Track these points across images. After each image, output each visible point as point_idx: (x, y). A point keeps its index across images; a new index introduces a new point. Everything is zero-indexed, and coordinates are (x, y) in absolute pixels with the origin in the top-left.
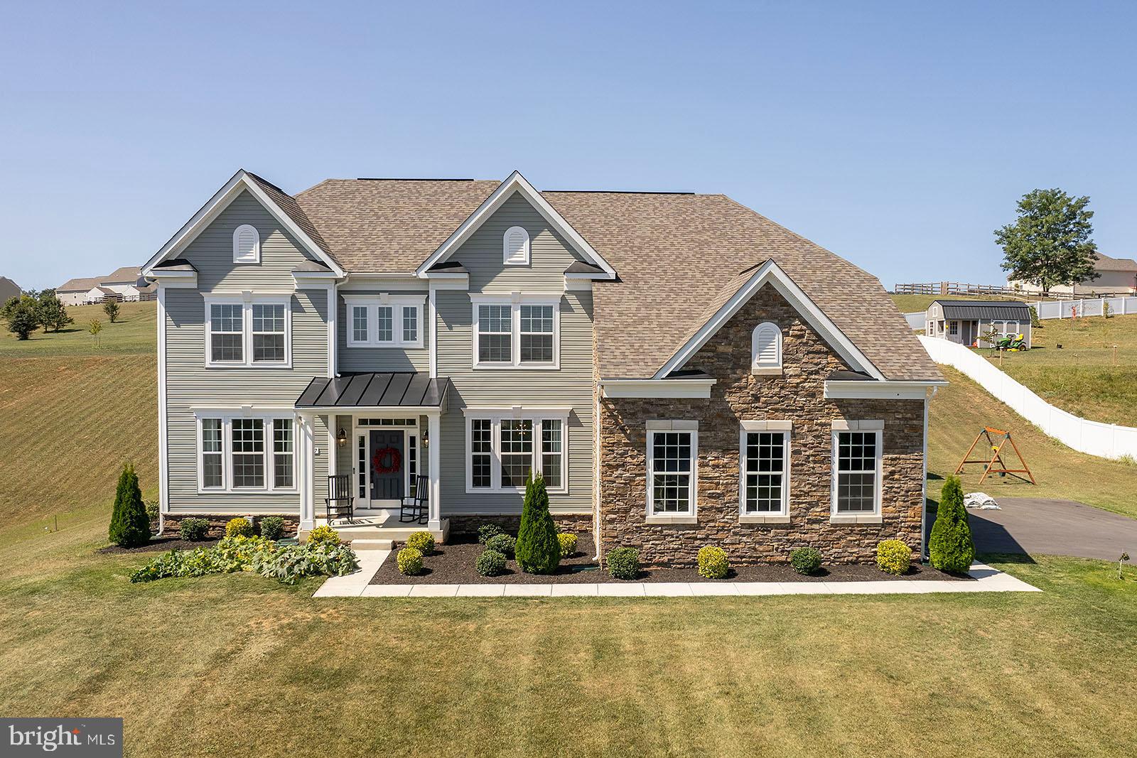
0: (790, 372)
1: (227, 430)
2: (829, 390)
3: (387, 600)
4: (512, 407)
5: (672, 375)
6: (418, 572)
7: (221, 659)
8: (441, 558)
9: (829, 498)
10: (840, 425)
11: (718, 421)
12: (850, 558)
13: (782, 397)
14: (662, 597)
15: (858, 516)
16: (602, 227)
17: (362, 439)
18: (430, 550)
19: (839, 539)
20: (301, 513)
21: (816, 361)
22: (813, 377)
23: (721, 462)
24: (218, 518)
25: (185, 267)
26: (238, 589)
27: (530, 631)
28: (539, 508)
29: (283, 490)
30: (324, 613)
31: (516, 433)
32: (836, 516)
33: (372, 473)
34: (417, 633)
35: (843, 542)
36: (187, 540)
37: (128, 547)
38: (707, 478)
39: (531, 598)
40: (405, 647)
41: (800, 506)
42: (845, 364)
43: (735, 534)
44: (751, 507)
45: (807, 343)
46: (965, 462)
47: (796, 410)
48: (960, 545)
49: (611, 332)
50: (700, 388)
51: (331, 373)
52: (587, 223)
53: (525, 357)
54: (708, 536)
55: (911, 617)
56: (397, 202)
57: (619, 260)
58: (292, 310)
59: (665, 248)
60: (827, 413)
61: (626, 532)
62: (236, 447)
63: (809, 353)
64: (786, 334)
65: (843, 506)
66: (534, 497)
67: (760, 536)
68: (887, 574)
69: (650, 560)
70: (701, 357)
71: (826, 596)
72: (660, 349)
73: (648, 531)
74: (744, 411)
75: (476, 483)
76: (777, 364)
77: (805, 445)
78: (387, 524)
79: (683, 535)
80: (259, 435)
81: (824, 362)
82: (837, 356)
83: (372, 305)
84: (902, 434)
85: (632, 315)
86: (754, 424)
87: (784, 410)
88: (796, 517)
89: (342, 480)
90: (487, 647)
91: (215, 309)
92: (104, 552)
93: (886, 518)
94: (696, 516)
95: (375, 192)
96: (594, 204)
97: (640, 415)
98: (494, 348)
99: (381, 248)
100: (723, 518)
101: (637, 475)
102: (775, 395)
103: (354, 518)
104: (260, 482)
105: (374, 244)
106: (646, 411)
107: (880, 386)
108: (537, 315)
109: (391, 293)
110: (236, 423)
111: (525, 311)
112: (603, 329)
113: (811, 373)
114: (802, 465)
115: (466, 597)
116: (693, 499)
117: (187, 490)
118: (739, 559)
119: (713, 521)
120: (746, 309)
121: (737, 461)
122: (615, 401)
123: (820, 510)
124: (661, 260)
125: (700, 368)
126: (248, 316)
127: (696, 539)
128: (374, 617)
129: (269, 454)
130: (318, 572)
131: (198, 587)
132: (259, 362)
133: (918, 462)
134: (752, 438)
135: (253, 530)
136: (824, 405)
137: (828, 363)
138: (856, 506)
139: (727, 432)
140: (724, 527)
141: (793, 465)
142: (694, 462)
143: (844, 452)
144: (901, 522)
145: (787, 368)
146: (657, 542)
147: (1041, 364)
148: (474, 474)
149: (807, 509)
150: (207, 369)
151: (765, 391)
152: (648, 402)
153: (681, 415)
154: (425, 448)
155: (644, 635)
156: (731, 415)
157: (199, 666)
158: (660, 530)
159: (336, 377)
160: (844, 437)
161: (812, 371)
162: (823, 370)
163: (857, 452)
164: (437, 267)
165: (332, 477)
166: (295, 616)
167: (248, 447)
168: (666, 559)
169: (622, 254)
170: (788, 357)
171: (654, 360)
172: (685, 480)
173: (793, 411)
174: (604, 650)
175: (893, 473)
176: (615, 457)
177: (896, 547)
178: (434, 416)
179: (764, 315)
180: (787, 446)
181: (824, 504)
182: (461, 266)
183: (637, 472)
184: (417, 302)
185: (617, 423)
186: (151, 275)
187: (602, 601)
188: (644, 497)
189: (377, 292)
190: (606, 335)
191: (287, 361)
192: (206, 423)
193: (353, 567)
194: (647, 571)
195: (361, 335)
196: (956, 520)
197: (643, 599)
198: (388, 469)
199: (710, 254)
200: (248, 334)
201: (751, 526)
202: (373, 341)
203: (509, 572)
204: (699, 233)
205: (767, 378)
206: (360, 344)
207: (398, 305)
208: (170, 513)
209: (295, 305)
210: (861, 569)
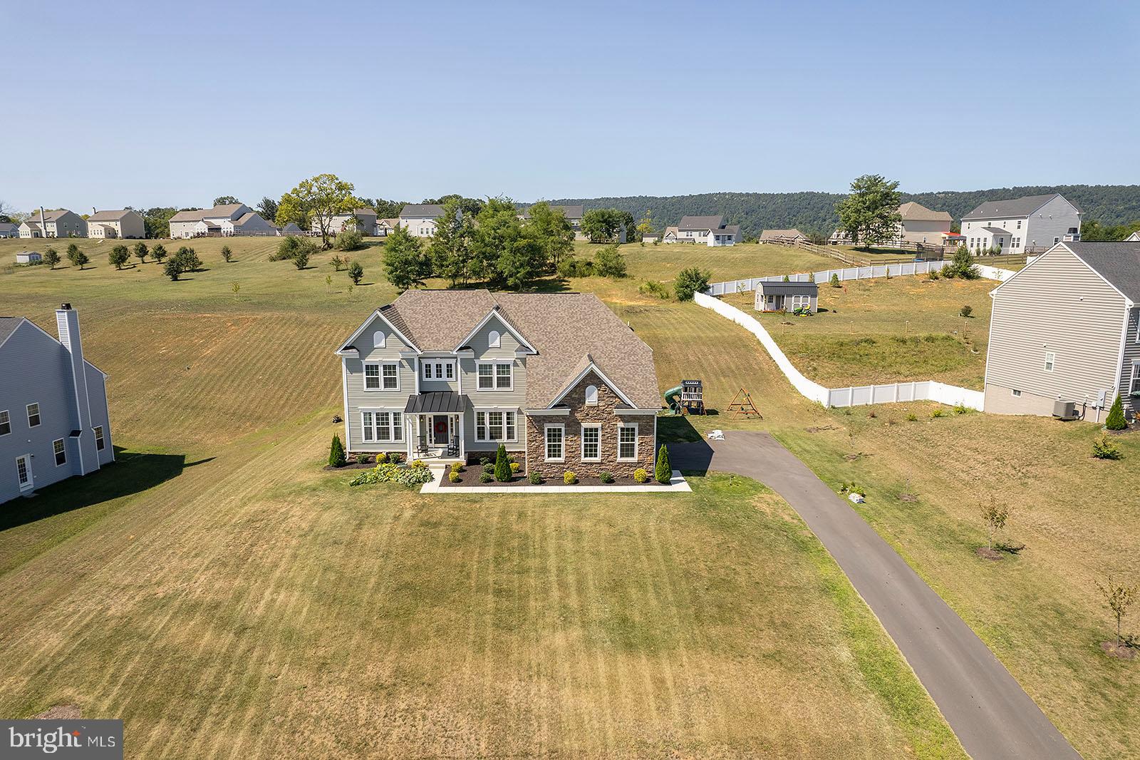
0: (600, 404)
1: (374, 417)
2: (616, 412)
3: (448, 494)
4: (494, 407)
5: (555, 407)
6: (458, 481)
7: (396, 518)
8: (465, 473)
9: (616, 452)
10: (621, 424)
11: (573, 423)
12: (624, 476)
13: (597, 414)
14: (547, 493)
15: (628, 459)
17: (430, 419)
18: (461, 470)
19: (620, 468)
20: (408, 451)
21: (611, 400)
23: (574, 439)
24: (371, 453)
25: (354, 350)
26: (392, 488)
27: (498, 507)
28: (503, 455)
29: (398, 441)
30: (426, 499)
31: (496, 416)
32: (619, 459)
33: (435, 433)
34: (459, 508)
35: (622, 469)
36: (361, 463)
37: (338, 467)
38: (568, 445)
39: (499, 493)
40: (456, 514)
41: (605, 455)
42: (622, 401)
43: (579, 466)
45: (607, 393)
46: (732, 405)
47: (603, 419)
48: (666, 472)
49: (532, 384)
50: (566, 411)
51: (417, 393)
53: (499, 385)
54: (569, 467)
57: (540, 341)
58: (399, 366)
60: (616, 420)
61: (537, 465)
62: (378, 424)
63: (608, 397)
64: (599, 390)
65: (622, 456)
66: (502, 451)
67: (589, 467)
68: (638, 483)
69: (546, 476)
70: (565, 399)
72: (550, 394)
73: (545, 465)
74: (582, 420)
75: (479, 437)
76: (596, 402)
77: (607, 432)
78: (442, 457)
79: (559, 466)
80: (387, 419)
81: (614, 401)
82: (620, 398)
83: (433, 363)
84: (645, 428)
85: (541, 374)
86: (587, 424)
87: (598, 419)
88: (603, 460)
89: (422, 437)
90: (483, 514)
91: (367, 367)
92: (327, 469)
93: (639, 460)
94: (564, 459)
97: (542, 421)
98: (486, 382)
99: (436, 336)
100: (575, 460)
102: (595, 413)
103: (428, 453)
104: (388, 438)
105: (432, 333)
106: (544, 420)
107: (636, 411)
108: (503, 368)
109: (441, 358)
110: (378, 414)
111: (498, 366)
112: (529, 382)
113: (609, 405)
114: (606, 440)
115: (475, 493)
116: (563, 453)
117: (358, 441)
118: (580, 476)
119: (571, 461)
120: (583, 381)
121: (580, 439)
122: (532, 416)
123: (613, 457)
124: (558, 340)
125: (565, 403)
126: (381, 369)
127: (564, 468)
128: (444, 501)
129: (392, 426)
130: (420, 482)
131: (377, 488)
132: (386, 389)
133: (651, 439)
134: (586, 430)
135: (387, 460)
136: (615, 417)
137: (616, 401)
138: (627, 456)
139: (576, 428)
140: (575, 463)
141: (602, 440)
142: (563, 439)
143: (622, 435)
144: (645, 462)
146: (549, 469)
147: (809, 331)
148: (478, 434)
149: (608, 457)
150: (364, 391)
151: (591, 412)
152: (544, 416)
153: (558, 422)
154: (457, 423)
155: (536, 509)
156: (577, 421)
157: (390, 521)
158: (550, 465)
159: (419, 394)
160: (622, 429)
162: (614, 404)
163: (627, 435)
164: (461, 349)
165: (419, 436)
166: (416, 501)
167: (383, 424)
168: (552, 476)
169: (541, 337)
170: (600, 399)
171: (548, 399)
172: (560, 446)
174: (521, 515)
175: (642, 443)
176: (532, 437)
177: (640, 473)
178: (461, 415)
179: (590, 383)
180: (600, 433)
181: (615, 455)
182: (471, 348)
183: (541, 443)
184: (452, 362)
185: (533, 425)
186: (340, 353)
187: (524, 495)
188: (544, 452)
189: (435, 358)
190: (530, 386)
191: (398, 388)
192: (365, 414)
193: (432, 479)
194: (544, 480)
195: (428, 376)
196: (663, 463)
197: (540, 494)
198: (442, 431)
199: (580, 336)
200: (381, 377)
201: (586, 463)
202: (434, 378)
203: (492, 481)
204: (578, 322)
205: (592, 407)
206: (428, 379)
207: (444, 363)
208: (352, 451)
209: (401, 365)
210: (628, 480)
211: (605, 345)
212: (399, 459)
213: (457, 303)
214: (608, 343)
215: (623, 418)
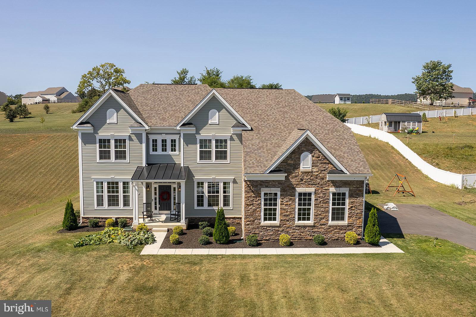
0: (314, 170)
1: (105, 185)
2: (328, 177)
3: (167, 256)
4: (211, 177)
5: (271, 172)
6: (178, 244)
7: (111, 281)
8: (185, 236)
9: (328, 216)
10: (332, 189)
11: (288, 188)
12: (336, 238)
13: (311, 179)
14: (266, 255)
15: (339, 223)
16: (246, 105)
17: (155, 188)
18: (182, 233)
19: (331, 231)
20: (134, 217)
21: (324, 166)
22: (323, 172)
23: (288, 203)
24: (102, 218)
25: (89, 125)
26: (113, 250)
27: (218, 269)
28: (222, 220)
29: (126, 208)
30: (145, 262)
31: (213, 187)
32: (331, 223)
33: (159, 201)
34: (178, 271)
35: (333, 232)
36: (91, 227)
37: (70, 230)
38: (283, 209)
39: (219, 255)
40: (174, 277)
41: (317, 219)
42: (335, 167)
43: (293, 229)
44: (299, 219)
45: (321, 160)
46: (389, 187)
47: (317, 184)
48: (375, 235)
49: (249, 153)
50: (281, 177)
51: (144, 165)
52: (241, 103)
53: (217, 158)
54: (283, 230)
55: (354, 264)
56: (168, 95)
57: (253, 120)
58: (129, 140)
59: (270, 115)
60: (328, 185)
61: (253, 229)
62: (109, 192)
63: (322, 163)
64: (313, 156)
65: (333, 219)
66: (220, 216)
67: (302, 230)
68: (348, 245)
69: (262, 238)
70: (282, 165)
71: (325, 255)
72: (267, 161)
73: (261, 228)
74: (297, 185)
75: (198, 205)
76: (310, 168)
77: (319, 197)
78: (166, 221)
79: (274, 229)
80: (117, 188)
81: (327, 166)
82: (333, 165)
83: (159, 138)
84: (356, 193)
85: (257, 145)
86: (301, 189)
87: (312, 184)
88: (316, 223)
89: (148, 204)
90: (203, 277)
91: (100, 141)
92: (61, 232)
93: (349, 223)
94: (279, 223)
95: (159, 90)
96: (244, 94)
97: (259, 186)
98: (205, 155)
99: (162, 116)
100: (289, 223)
101: (257, 208)
102: (309, 179)
103: (153, 218)
104: (118, 205)
105: (159, 114)
106: (261, 185)
107: (348, 176)
108: (221, 143)
109: (166, 134)
110: (109, 183)
111: (217, 141)
112: (246, 152)
113: (322, 171)
114: (318, 204)
115: (195, 255)
116: (278, 217)
117: (90, 208)
118: (295, 238)
119: (285, 224)
120: (298, 147)
121: (294, 203)
122: (250, 181)
123: (325, 220)
124: (269, 120)
125: (281, 169)
126: (112, 142)
127: (279, 231)
128: (163, 264)
129: (121, 194)
130: (141, 244)
131: (98, 250)
132: (117, 160)
133: (361, 203)
134: (300, 194)
135: (115, 224)
136: (327, 182)
137: (329, 167)
138: (338, 219)
139: (291, 192)
140: (289, 227)
141: (315, 204)
142: (279, 201)
143: (334, 199)
144: (355, 225)
145: (313, 169)
146: (265, 232)
147: (424, 142)
148: (197, 202)
149: (320, 220)
150: (97, 163)
151: (305, 177)
152: (262, 181)
153: (274, 186)
154: (179, 192)
155: (259, 272)
156: (292, 186)
157: (103, 285)
158: (266, 228)
159: (146, 166)
160: (334, 194)
161: (323, 170)
162: (327, 169)
163: (339, 199)
164: (184, 125)
165: (145, 203)
166: (135, 263)
167: (113, 192)
168: (268, 238)
169: (254, 118)
170: (314, 165)
171: (264, 166)
172: (275, 210)
173: (315, 184)
174: (244, 278)
175: (352, 207)
176: (249, 202)
177: (351, 235)
178: (183, 182)
179: (305, 149)
180: (313, 197)
181: (326, 218)
182: (193, 124)
183: (257, 207)
184: (176, 137)
185: (250, 189)
186: (76, 128)
187: (243, 257)
188: (260, 216)
189: (161, 134)
190: (247, 155)
191: (127, 160)
192: (97, 183)
193: (154, 241)
194: (261, 243)
195: (155, 150)
196: (374, 225)
197: (259, 255)
198: (165, 200)
199: (287, 118)
200: (113, 150)
201: (299, 226)
202: (159, 152)
203: (211, 243)
204: (284, 107)
205: (306, 172)
206: (155, 153)
207: (169, 138)
208: (84, 216)
209: (130, 139)
210: (340, 242)
211: (309, 124)
212: (125, 224)
213: (182, 93)
214: (312, 123)
215: (335, 183)
